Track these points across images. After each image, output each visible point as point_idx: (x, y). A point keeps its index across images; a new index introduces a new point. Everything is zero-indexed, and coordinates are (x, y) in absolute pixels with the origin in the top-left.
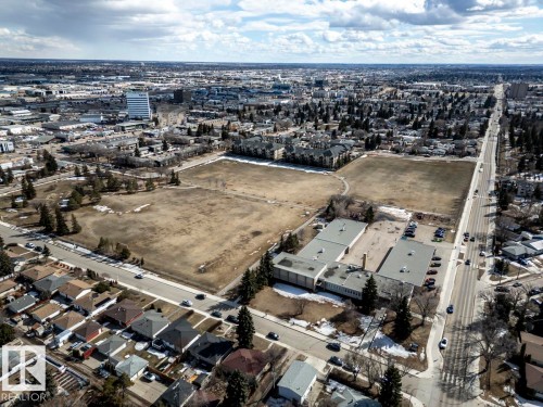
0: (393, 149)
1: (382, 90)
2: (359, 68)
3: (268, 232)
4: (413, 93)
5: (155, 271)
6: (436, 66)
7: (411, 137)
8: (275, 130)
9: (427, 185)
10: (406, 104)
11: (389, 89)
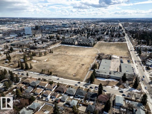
0: (104, 41)
1: (92, 25)
2: (82, 19)
3: (86, 64)
4: (100, 26)
5: (62, 77)
6: (102, 18)
7: (107, 37)
8: (70, 37)
9: (118, 49)
10: (100, 29)
11: (94, 25)
